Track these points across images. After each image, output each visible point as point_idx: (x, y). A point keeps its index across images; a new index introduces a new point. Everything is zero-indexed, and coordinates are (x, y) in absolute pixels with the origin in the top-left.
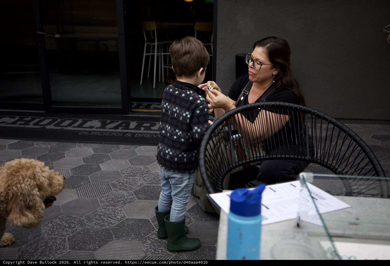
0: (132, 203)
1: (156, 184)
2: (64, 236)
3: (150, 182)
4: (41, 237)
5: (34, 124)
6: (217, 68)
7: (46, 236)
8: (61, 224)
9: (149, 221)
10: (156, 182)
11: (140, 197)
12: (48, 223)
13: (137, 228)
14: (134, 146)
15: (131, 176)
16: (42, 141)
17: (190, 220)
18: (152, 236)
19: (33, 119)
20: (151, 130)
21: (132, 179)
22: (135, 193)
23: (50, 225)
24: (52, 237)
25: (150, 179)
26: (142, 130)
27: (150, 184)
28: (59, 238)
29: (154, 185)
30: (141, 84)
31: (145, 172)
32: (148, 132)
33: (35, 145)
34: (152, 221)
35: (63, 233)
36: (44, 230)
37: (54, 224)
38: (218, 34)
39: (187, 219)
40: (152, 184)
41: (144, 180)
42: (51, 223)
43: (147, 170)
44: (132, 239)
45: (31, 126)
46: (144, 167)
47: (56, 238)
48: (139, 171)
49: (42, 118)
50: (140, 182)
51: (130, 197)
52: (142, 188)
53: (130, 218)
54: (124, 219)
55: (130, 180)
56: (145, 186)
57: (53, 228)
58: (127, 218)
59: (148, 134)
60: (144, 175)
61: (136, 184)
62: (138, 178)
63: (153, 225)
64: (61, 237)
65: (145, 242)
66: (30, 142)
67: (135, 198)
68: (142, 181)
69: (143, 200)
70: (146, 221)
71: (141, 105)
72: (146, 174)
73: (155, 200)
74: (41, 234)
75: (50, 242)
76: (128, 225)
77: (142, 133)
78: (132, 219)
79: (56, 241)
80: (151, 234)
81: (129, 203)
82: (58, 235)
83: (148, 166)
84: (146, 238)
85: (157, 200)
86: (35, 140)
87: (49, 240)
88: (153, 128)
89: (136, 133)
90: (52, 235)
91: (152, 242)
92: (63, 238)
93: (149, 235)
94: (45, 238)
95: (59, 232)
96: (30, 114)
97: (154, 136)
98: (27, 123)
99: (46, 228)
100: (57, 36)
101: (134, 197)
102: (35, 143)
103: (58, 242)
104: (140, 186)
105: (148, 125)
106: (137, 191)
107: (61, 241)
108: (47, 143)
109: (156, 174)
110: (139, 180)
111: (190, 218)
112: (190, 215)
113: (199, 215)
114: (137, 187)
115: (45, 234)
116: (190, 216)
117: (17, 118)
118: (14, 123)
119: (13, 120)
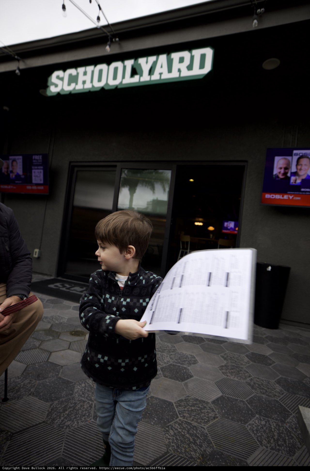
0: (158, 379)
1: (181, 364)
2: (92, 401)
3: (176, 361)
4: (73, 396)
7: (77, 396)
8: (92, 386)
9: (173, 404)
10: (181, 363)
11: (166, 374)
12: (82, 382)
13: (160, 410)
17: (215, 414)
18: (175, 425)
21: (160, 354)
23: (83, 385)
24: (81, 399)
25: (176, 358)
27: (176, 363)
28: (87, 403)
29: (179, 365)
31: (172, 350)
34: (176, 406)
35: (92, 397)
36: (77, 390)
37: (87, 385)
39: (212, 413)
40: (178, 363)
41: (171, 358)
42: (85, 383)
43: (173, 348)
44: (154, 423)
46: (172, 345)
47: (84, 402)
48: (166, 347)
50: (167, 359)
52: (168, 365)
53: (155, 396)
54: (149, 396)
56: (171, 365)
57: (85, 389)
58: (152, 395)
60: (171, 353)
61: (163, 360)
62: (165, 354)
63: (177, 410)
64: (89, 401)
65: (167, 431)
67: (161, 375)
68: (169, 359)
69: (168, 379)
70: (170, 404)
72: (173, 352)
73: (179, 381)
74: (73, 392)
75: (78, 404)
76: (152, 405)
78: (157, 398)
79: (84, 405)
80: (174, 421)
82: (87, 399)
83: (175, 345)
84: (168, 427)
85: (181, 382)
87: (78, 402)
90: (82, 397)
91: (175, 433)
92: (91, 403)
93: (173, 422)
94: (75, 399)
95: (88, 396)
99: (79, 388)
103: (85, 407)
104: (166, 363)
107: (88, 406)
109: (182, 354)
110: (167, 357)
111: (215, 412)
112: (215, 408)
113: (225, 410)
114: (164, 364)
115: (77, 394)
116: (215, 410)
117: (84, 289)
118: (82, 292)
119: (81, 289)
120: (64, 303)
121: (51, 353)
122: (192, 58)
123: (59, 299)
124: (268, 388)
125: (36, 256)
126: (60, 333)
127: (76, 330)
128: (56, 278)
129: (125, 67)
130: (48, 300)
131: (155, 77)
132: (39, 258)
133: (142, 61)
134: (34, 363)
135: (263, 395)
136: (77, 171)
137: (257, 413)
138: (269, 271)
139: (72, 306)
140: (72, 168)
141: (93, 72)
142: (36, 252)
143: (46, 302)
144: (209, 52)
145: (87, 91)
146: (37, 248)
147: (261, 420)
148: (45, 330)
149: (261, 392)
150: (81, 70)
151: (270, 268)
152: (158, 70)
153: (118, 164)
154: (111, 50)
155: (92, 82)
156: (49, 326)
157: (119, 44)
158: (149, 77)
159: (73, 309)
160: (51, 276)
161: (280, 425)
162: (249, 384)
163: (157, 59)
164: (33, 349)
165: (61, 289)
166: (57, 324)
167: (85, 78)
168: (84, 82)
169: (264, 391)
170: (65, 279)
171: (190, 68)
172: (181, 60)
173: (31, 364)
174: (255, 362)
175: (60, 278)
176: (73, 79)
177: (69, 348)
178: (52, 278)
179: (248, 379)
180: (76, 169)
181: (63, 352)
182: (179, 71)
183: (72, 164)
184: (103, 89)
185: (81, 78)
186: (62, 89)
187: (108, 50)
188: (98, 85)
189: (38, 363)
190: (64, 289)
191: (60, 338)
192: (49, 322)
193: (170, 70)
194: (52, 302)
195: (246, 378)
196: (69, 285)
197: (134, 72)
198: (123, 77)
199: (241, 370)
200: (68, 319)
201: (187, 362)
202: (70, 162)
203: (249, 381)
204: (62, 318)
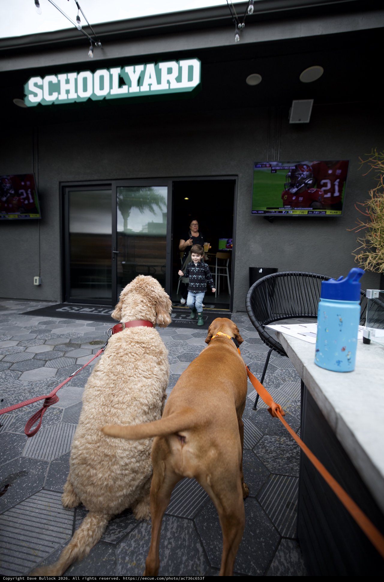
0: (176, 363)
1: (193, 352)
5: (104, 313)
6: (235, 277)
11: (182, 360)
14: (175, 328)
15: (174, 346)
16: (109, 322)
19: (104, 310)
20: (187, 319)
22: (178, 357)
25: (189, 349)
26: (180, 318)
27: (189, 352)
30: (177, 294)
32: (184, 320)
33: (104, 325)
38: (236, 253)
41: (184, 349)
45: (102, 313)
46: (183, 341)
48: (179, 343)
49: (110, 309)
50: (181, 350)
51: (174, 360)
53: (175, 373)
55: (173, 348)
56: (185, 353)
58: (173, 373)
59: (185, 321)
60: (184, 346)
61: (178, 351)
62: (179, 348)
66: (101, 323)
68: (182, 350)
69: (184, 362)
71: (178, 305)
76: (174, 378)
77: (180, 321)
78: (177, 375)
81: (173, 363)
83: (186, 341)
86: (104, 322)
88: (188, 318)
89: (176, 320)
96: (102, 307)
97: (189, 322)
98: (100, 312)
100: (124, 263)
101: (177, 360)
102: (104, 324)
104: (181, 353)
105: (185, 316)
106: (179, 356)
108: (112, 324)
117: (94, 309)
118: (92, 311)
119: (91, 310)
120: (77, 322)
121: (77, 359)
122: (180, 69)
123: (70, 320)
124: (262, 357)
125: (37, 284)
126: (81, 344)
127: (94, 341)
128: (62, 303)
129: (111, 76)
130: (59, 322)
131: (145, 89)
132: (40, 286)
133: (129, 69)
134: (64, 367)
135: (259, 362)
136: (69, 192)
137: (254, 372)
138: (260, 273)
139: (85, 324)
140: (63, 189)
141: (76, 80)
142: (36, 280)
143: (59, 323)
144: (196, 64)
145: (73, 101)
146: (37, 276)
147: (257, 375)
148: (65, 344)
149: (257, 360)
150: (62, 77)
151: (261, 271)
152: (146, 81)
153: (112, 182)
154: (94, 56)
155: (76, 91)
156: (68, 341)
157: (102, 49)
158: (138, 87)
159: (86, 326)
160: (56, 301)
161: (271, 375)
162: (248, 357)
163: (145, 69)
164: (59, 358)
165: (69, 311)
166: (75, 338)
167: (67, 87)
168: (68, 92)
169: (260, 359)
170: (71, 304)
171: (179, 79)
172: (170, 71)
173: (62, 368)
174: (252, 344)
175: (65, 303)
176: (54, 88)
177: (92, 354)
178: (58, 303)
179: (247, 354)
180: (67, 190)
181: (87, 356)
182: (168, 82)
183: (63, 184)
184: (89, 99)
185: (64, 87)
186: (43, 99)
187: (91, 55)
188: (84, 95)
189: (67, 366)
190: (73, 311)
191: (81, 347)
192: (67, 338)
193: (159, 82)
194: (65, 322)
195: (246, 353)
196: (77, 307)
197: (122, 82)
198: (111, 87)
199: (242, 350)
200: (84, 334)
201: (198, 350)
202: (60, 183)
203: (248, 355)
204: (78, 333)
